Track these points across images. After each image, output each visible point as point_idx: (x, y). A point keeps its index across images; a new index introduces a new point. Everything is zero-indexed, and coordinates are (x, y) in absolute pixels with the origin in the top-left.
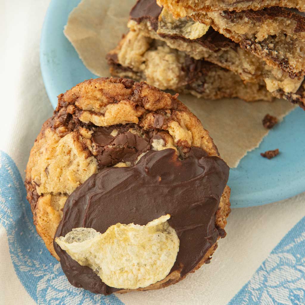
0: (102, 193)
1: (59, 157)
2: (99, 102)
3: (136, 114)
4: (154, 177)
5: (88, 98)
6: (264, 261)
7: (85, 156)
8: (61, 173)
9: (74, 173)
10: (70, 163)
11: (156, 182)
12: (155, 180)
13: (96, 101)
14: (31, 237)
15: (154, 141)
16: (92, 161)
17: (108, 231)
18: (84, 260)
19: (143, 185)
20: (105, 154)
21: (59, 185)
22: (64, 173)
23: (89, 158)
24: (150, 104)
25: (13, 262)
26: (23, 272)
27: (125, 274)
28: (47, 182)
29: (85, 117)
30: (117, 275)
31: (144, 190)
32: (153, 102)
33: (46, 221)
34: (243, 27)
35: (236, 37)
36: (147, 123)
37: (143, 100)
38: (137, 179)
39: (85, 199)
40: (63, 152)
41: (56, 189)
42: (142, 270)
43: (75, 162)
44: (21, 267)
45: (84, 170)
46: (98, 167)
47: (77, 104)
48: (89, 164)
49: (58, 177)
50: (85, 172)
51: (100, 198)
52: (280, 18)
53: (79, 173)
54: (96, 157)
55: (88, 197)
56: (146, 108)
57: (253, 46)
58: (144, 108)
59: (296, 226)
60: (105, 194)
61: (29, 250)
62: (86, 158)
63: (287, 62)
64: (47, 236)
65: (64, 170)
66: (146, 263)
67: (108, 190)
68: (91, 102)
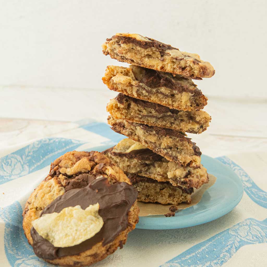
0: (64, 201)
1: (44, 188)
2: (71, 162)
3: (90, 164)
4: (94, 190)
5: (66, 159)
6: (161, 265)
7: (59, 186)
8: (44, 196)
9: (51, 196)
10: (50, 191)
11: (95, 193)
12: (94, 192)
13: (70, 161)
14: (20, 242)
16: (62, 189)
17: (62, 212)
18: (46, 235)
19: (87, 194)
20: (70, 184)
21: (41, 202)
22: (45, 196)
24: (98, 159)
25: (5, 244)
26: (10, 253)
28: (35, 201)
29: (62, 170)
31: (87, 197)
32: (100, 159)
33: (29, 220)
34: (153, 137)
35: (151, 146)
36: (95, 170)
37: (95, 158)
38: (84, 191)
39: (54, 206)
40: (47, 186)
41: (39, 204)
42: (78, 233)
43: (53, 191)
44: (9, 250)
45: (57, 194)
47: (60, 164)
48: (60, 191)
49: (42, 198)
51: (62, 204)
52: (174, 137)
53: (54, 196)
54: (65, 187)
55: (56, 205)
57: (159, 150)
58: (95, 162)
59: (183, 253)
60: (66, 201)
61: (17, 246)
62: (59, 187)
63: (177, 158)
64: (28, 228)
65: (45, 195)
66: (81, 229)
67: (67, 199)
68: (67, 161)
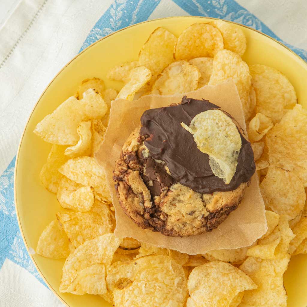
2: (135, 199)
3: (132, 173)
15: (145, 157)
21: (197, 202)
23: (171, 190)
24: (123, 168)
27: (228, 133)
28: (198, 210)
29: (148, 204)
30: (231, 138)
36: (136, 166)
37: (122, 172)
46: (175, 184)
47: (142, 213)
50: (181, 190)
54: (169, 187)
56: (127, 169)
66: (215, 124)
